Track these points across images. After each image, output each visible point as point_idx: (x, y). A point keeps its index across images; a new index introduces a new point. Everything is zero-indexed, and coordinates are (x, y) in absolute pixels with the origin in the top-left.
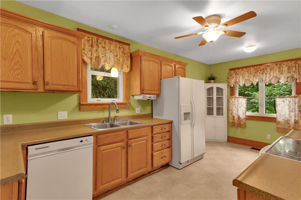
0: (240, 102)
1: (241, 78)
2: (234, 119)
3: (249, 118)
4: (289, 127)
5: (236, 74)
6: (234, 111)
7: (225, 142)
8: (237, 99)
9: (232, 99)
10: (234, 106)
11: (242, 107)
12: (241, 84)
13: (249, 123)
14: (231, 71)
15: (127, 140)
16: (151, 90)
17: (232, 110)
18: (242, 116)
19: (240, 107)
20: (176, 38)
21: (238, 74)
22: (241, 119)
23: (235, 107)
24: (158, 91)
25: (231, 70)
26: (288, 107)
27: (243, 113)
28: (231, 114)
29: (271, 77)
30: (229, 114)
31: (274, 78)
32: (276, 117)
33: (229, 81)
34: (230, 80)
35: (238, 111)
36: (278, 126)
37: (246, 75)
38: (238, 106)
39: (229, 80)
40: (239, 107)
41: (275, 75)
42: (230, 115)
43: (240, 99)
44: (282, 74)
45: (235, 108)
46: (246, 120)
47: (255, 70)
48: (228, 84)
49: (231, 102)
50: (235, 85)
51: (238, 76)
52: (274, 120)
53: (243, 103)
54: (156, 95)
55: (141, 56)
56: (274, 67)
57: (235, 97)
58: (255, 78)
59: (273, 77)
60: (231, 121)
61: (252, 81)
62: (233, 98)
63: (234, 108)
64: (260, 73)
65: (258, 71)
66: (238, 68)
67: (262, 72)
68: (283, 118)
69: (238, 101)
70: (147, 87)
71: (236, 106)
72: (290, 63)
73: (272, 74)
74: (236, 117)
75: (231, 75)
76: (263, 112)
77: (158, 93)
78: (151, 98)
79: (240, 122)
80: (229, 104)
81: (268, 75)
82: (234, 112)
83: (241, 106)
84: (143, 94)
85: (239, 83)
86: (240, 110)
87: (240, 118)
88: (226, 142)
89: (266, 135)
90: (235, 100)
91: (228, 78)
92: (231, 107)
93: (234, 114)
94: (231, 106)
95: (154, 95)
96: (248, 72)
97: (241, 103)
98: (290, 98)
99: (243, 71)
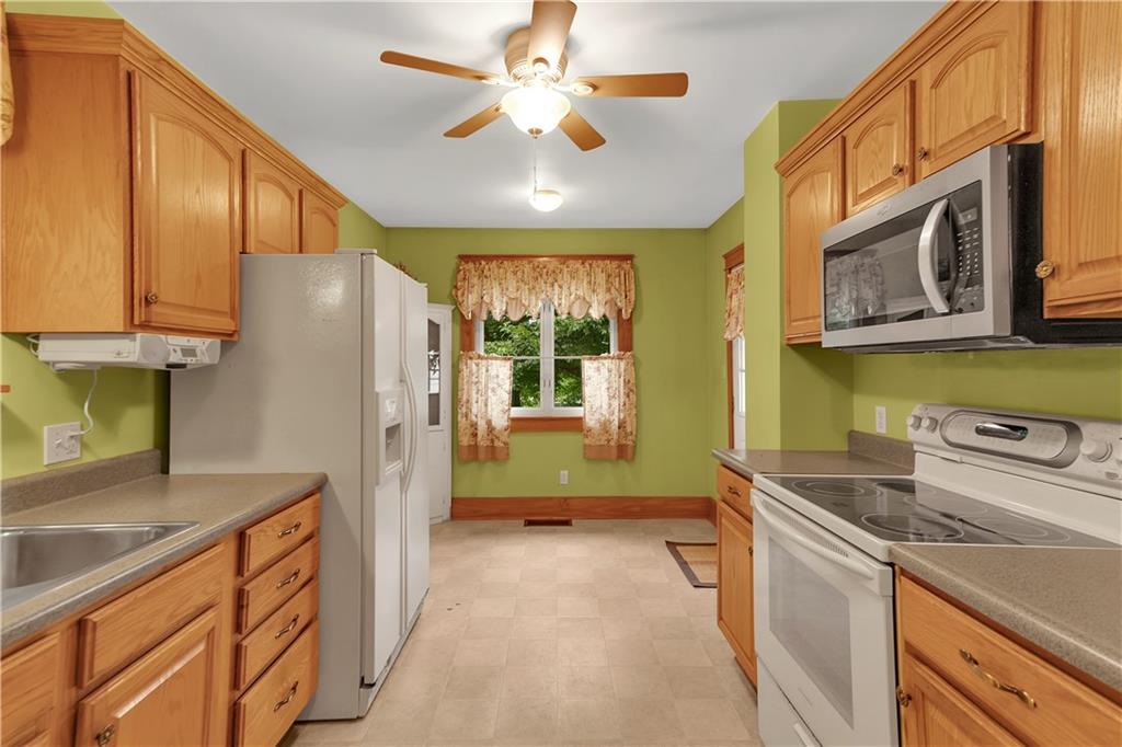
0: (493, 372)
1: (496, 292)
2: (475, 435)
3: (518, 425)
4: (609, 441)
5: (482, 276)
6: (475, 405)
7: (444, 522)
8: (484, 362)
9: (469, 361)
10: (474, 387)
11: (499, 391)
12: (498, 311)
13: (520, 442)
14: (467, 262)
15: (73, 693)
16: (193, 309)
17: (468, 401)
18: (500, 422)
19: (493, 390)
20: (389, 57)
21: (486, 277)
22: (496, 433)
23: (478, 390)
24: (233, 318)
25: (465, 258)
26: (605, 385)
27: (504, 412)
28: (466, 416)
29: (573, 296)
30: (460, 416)
31: (578, 302)
32: (582, 415)
33: (460, 299)
34: (463, 294)
35: (486, 405)
36: (587, 441)
37: (512, 284)
38: (486, 386)
39: (460, 293)
40: (490, 394)
41: (580, 293)
42: (462, 421)
43: (494, 361)
44: (594, 291)
45: (477, 393)
46: (511, 431)
47: (534, 270)
48: (453, 307)
49: (465, 372)
50: (477, 312)
51: (487, 284)
52: (576, 424)
53: (501, 376)
54: (217, 341)
55: (129, 76)
56: (577, 270)
57: (479, 357)
58: (534, 298)
59: (578, 298)
60: (465, 441)
61: (527, 304)
62: (471, 358)
63: (474, 396)
64: (546, 283)
65: (541, 275)
66: (489, 258)
67: (551, 280)
68: (597, 416)
69: (487, 371)
70: (169, 283)
71: (482, 387)
72: (609, 266)
73: (573, 288)
74: (482, 425)
75: (464, 279)
76: (548, 403)
77: (226, 324)
78: (195, 356)
79: (492, 441)
80: (460, 381)
81: (565, 292)
82: (474, 410)
83: (496, 386)
84: (146, 326)
85: (491, 308)
86: (493, 399)
87: (493, 429)
88: (447, 521)
89: (559, 474)
90: (477, 365)
91: (456, 287)
92: (465, 391)
93: (474, 418)
94: (465, 387)
95: (209, 341)
96: (515, 273)
97: (498, 376)
98: (610, 361)
99: (501, 270)
